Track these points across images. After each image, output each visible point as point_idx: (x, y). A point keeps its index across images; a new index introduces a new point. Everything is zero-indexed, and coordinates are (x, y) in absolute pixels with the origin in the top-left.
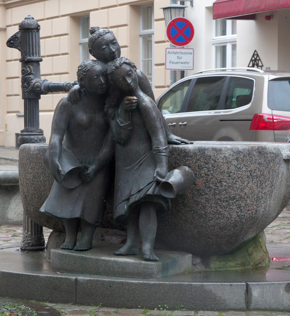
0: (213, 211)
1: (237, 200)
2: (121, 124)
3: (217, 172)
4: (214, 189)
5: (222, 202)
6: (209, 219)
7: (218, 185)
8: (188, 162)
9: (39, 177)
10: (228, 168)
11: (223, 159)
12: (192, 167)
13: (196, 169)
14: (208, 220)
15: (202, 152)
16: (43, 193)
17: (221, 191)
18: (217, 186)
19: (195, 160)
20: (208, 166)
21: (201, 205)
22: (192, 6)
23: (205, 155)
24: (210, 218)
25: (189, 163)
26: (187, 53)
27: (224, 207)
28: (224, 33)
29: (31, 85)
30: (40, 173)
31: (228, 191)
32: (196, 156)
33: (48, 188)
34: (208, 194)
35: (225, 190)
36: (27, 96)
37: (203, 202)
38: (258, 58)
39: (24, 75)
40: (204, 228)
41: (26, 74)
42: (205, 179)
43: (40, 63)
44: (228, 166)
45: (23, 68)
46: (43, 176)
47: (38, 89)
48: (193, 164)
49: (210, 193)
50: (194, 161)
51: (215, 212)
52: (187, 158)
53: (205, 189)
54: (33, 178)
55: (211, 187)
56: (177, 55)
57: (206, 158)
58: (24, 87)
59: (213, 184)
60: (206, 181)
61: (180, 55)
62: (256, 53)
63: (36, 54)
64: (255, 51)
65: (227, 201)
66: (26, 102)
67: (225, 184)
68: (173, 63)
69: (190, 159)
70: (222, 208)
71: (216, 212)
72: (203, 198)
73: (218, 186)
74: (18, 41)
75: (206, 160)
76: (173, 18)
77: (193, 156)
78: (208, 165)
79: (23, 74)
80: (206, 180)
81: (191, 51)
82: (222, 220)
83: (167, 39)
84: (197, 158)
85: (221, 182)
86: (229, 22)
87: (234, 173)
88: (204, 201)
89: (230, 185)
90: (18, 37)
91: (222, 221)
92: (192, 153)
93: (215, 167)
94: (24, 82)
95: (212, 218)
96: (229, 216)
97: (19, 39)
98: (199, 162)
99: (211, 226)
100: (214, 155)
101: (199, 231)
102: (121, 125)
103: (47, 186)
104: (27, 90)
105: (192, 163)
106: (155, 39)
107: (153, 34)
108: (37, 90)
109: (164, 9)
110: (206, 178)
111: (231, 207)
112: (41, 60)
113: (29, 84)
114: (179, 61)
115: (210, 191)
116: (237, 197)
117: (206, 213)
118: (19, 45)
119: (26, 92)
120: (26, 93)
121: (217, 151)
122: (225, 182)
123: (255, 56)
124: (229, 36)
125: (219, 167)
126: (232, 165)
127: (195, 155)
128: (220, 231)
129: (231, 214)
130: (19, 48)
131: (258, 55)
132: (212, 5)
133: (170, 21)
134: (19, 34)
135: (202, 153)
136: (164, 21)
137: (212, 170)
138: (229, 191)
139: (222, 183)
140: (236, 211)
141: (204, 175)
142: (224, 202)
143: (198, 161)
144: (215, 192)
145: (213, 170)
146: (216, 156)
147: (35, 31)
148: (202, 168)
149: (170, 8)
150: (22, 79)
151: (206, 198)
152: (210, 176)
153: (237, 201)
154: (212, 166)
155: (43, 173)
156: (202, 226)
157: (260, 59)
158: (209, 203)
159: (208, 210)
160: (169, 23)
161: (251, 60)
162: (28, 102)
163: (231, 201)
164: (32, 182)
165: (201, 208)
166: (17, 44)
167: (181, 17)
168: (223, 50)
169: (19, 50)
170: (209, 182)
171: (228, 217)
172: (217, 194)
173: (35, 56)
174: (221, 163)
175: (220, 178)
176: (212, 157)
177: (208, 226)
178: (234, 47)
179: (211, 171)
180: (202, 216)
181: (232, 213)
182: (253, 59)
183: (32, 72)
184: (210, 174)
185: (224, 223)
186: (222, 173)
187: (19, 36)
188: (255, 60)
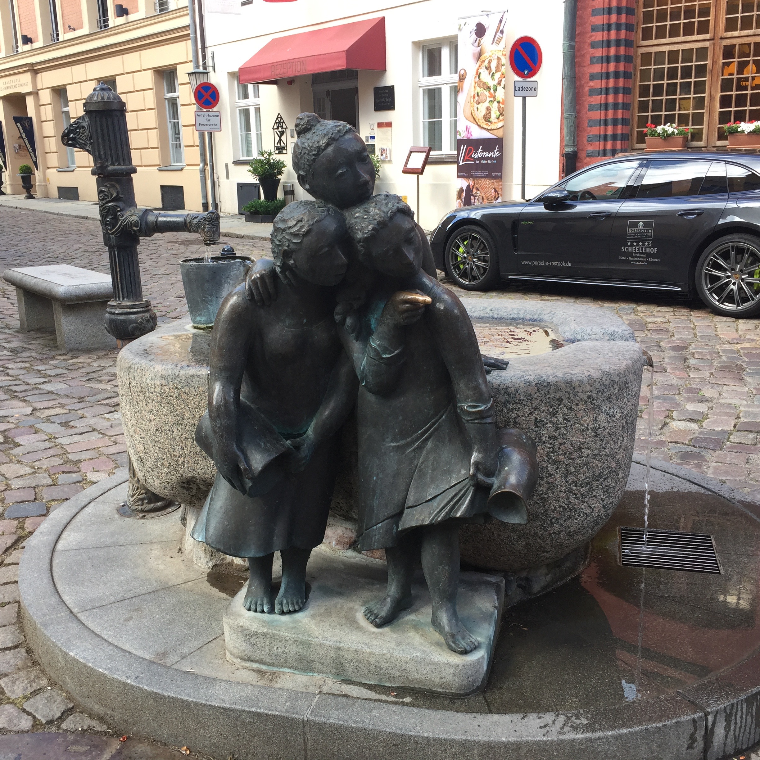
0: (560, 506)
1: (605, 479)
2: (384, 353)
3: (574, 430)
4: (566, 465)
5: (578, 488)
6: (551, 521)
7: (575, 455)
8: (513, 413)
9: (169, 430)
10: (596, 419)
11: (586, 402)
12: (522, 423)
13: (529, 428)
14: (549, 523)
15: (542, 392)
16: (180, 461)
17: (580, 467)
18: (571, 459)
19: (529, 410)
20: (556, 419)
21: (538, 497)
22: (215, 71)
23: (549, 398)
24: (553, 520)
25: (516, 415)
26: (214, 116)
27: (582, 495)
28: (246, 96)
29: (120, 220)
30: (172, 423)
31: (591, 464)
32: (531, 400)
33: (190, 452)
34: (553, 475)
35: (586, 465)
36: (115, 241)
37: (542, 490)
38: (282, 121)
39: (105, 201)
40: (539, 537)
41: (108, 200)
42: (549, 446)
43: (132, 175)
44: (595, 415)
45: (101, 188)
46: (179, 429)
47: (135, 228)
48: (524, 418)
49: (557, 473)
50: (527, 410)
51: (563, 507)
52: (510, 406)
53: (547, 466)
54: (157, 430)
55: (560, 461)
56: (205, 118)
57: (552, 403)
58: (106, 224)
59: (565, 454)
60: (551, 450)
61: (208, 118)
62: (279, 116)
63: (124, 160)
64: (279, 114)
65: (588, 484)
66: (112, 253)
67: (587, 452)
68: (202, 125)
69: (519, 408)
70: (577, 498)
71: (566, 506)
72: (542, 482)
73: (574, 459)
74: (85, 134)
75: (551, 407)
76: (199, 83)
77: (524, 400)
78: (556, 417)
79: (103, 200)
80: (550, 448)
81: (218, 114)
82: (576, 519)
83: (194, 101)
84: (534, 405)
85: (580, 449)
86: (251, 87)
87: (604, 427)
88: (544, 489)
89: (596, 452)
90: (83, 127)
91: (576, 521)
92: (522, 395)
93: (569, 421)
94: (106, 215)
95: (557, 519)
96: (588, 511)
97: (87, 130)
98: (536, 412)
99: (554, 533)
100: (568, 396)
101: (527, 544)
102: (384, 356)
103: (189, 449)
104: (113, 230)
105: (522, 416)
106: (180, 102)
107: (178, 97)
108: (134, 231)
109: (189, 74)
110: (551, 444)
111: (594, 494)
112: (135, 171)
113: (116, 219)
114: (207, 123)
115: (557, 469)
116: (605, 473)
117: (546, 510)
118: (89, 142)
119: (112, 234)
120: (112, 236)
121: (574, 388)
122: (588, 449)
123: (279, 119)
124: (252, 100)
125: (577, 420)
126: (602, 412)
127: (528, 399)
128: (569, 537)
129: (593, 506)
130: (87, 148)
131: (281, 118)
132: (238, 70)
133: (196, 86)
134: (84, 120)
135: (544, 393)
136: (189, 85)
137: (564, 428)
138: (594, 465)
139: (583, 450)
140: (602, 499)
141: (547, 439)
142: (583, 487)
143: (535, 410)
144: (567, 470)
145: (566, 426)
146: (572, 398)
147: (118, 114)
148: (543, 425)
149: (195, 73)
150: (101, 208)
151: (549, 483)
152: (560, 440)
153: (604, 481)
154: (564, 419)
155: (178, 424)
156: (536, 534)
157: (284, 122)
158: (553, 493)
159: (551, 503)
160: (195, 89)
161: (276, 122)
162: (116, 253)
163: (595, 483)
164: (154, 437)
165: (537, 503)
166: (84, 140)
167: (205, 81)
168: (246, 113)
169: (88, 151)
170: (556, 452)
171: (586, 514)
172: (571, 473)
173: (122, 163)
174: (581, 412)
175: (580, 441)
176: (564, 401)
177: (546, 534)
178: (258, 110)
179: (562, 429)
180: (537, 517)
181: (593, 504)
182: (277, 121)
183: (121, 196)
184: (559, 435)
185: (579, 524)
186: (583, 431)
187: (85, 124)
188: (280, 122)
